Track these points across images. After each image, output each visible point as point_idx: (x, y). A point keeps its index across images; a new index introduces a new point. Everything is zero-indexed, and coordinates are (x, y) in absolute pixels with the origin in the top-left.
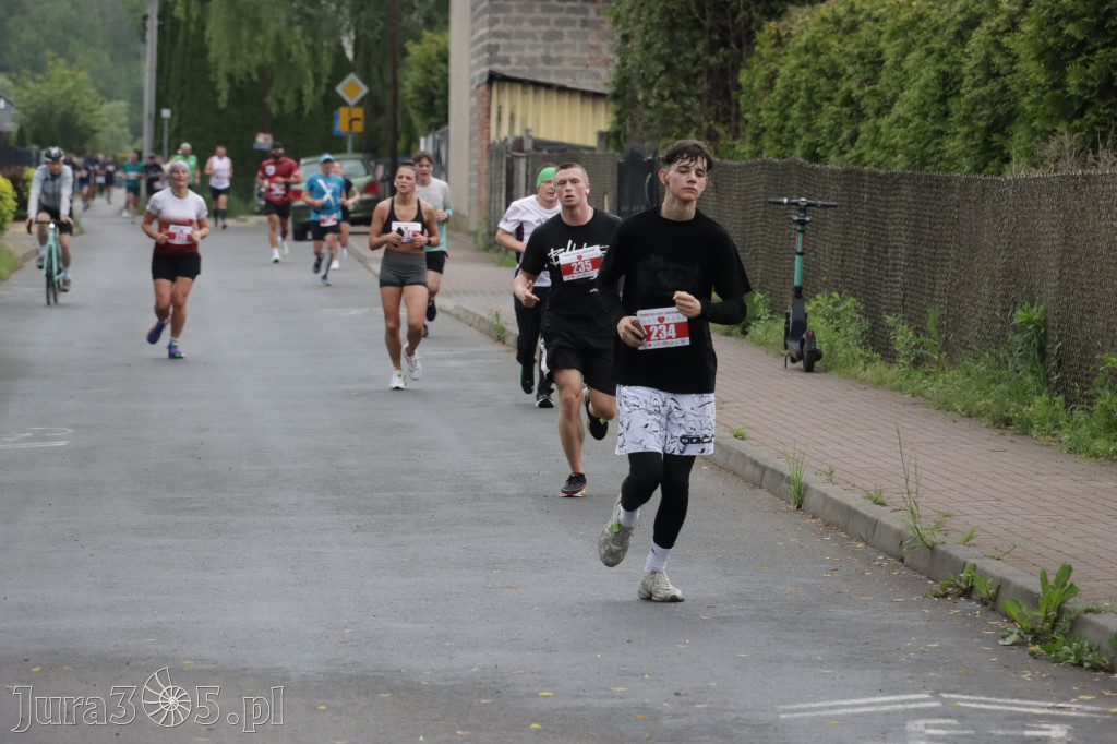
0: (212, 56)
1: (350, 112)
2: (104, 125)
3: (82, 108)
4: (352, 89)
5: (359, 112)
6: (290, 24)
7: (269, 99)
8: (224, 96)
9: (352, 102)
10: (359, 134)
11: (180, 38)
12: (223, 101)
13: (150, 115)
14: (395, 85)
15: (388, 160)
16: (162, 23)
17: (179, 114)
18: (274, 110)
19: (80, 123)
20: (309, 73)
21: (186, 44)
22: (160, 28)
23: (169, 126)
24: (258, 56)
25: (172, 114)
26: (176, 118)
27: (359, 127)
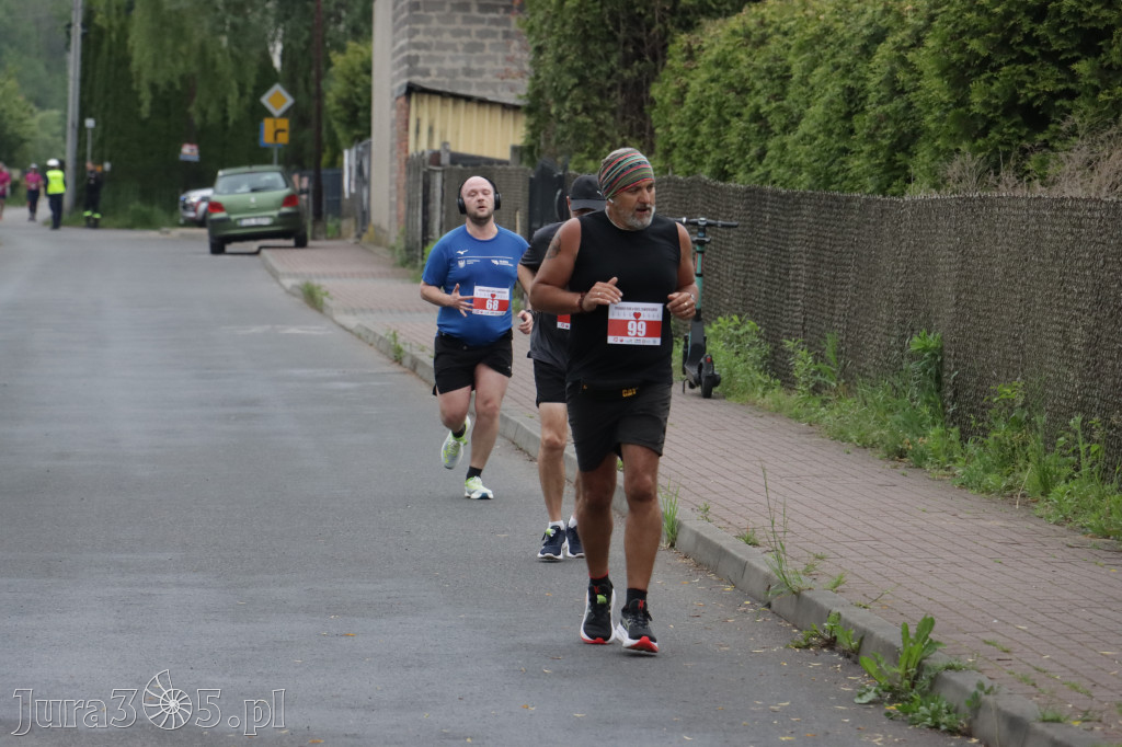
0: (134, 65)
1: (275, 124)
2: (33, 134)
3: (11, 117)
4: (277, 100)
5: (284, 124)
6: (216, 33)
7: (192, 109)
8: (146, 105)
9: (277, 112)
10: (285, 146)
11: (105, 47)
12: (145, 111)
13: (73, 125)
14: (320, 95)
15: (312, 173)
16: (85, 31)
17: (103, 123)
18: (197, 119)
19: (8, 132)
20: (234, 84)
21: (110, 53)
22: (84, 36)
23: (93, 136)
24: (181, 65)
25: (97, 124)
26: (100, 127)
27: (284, 138)
